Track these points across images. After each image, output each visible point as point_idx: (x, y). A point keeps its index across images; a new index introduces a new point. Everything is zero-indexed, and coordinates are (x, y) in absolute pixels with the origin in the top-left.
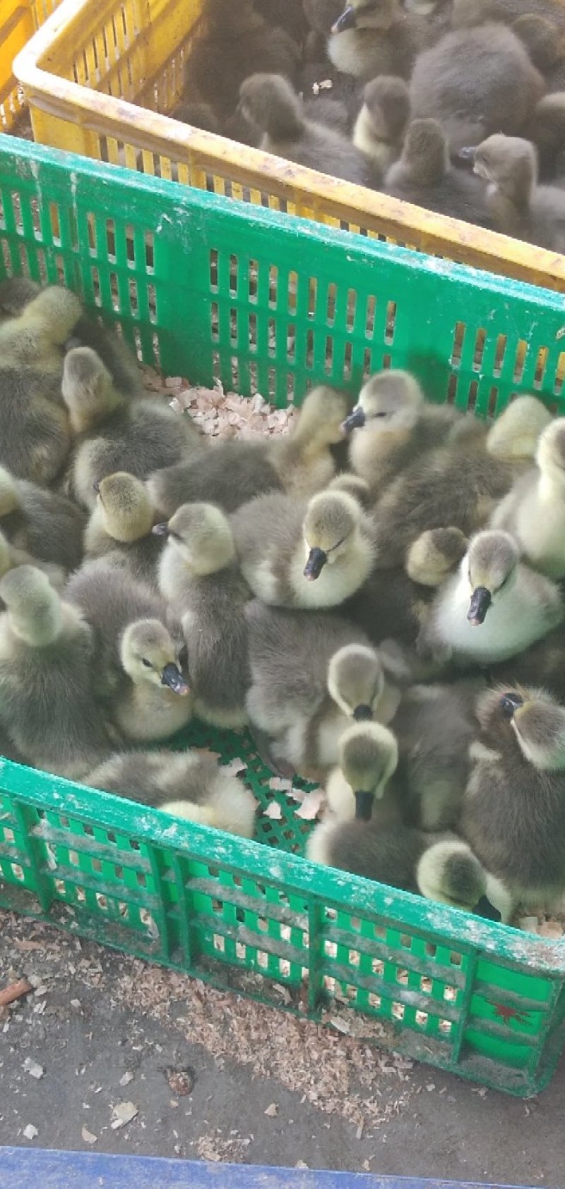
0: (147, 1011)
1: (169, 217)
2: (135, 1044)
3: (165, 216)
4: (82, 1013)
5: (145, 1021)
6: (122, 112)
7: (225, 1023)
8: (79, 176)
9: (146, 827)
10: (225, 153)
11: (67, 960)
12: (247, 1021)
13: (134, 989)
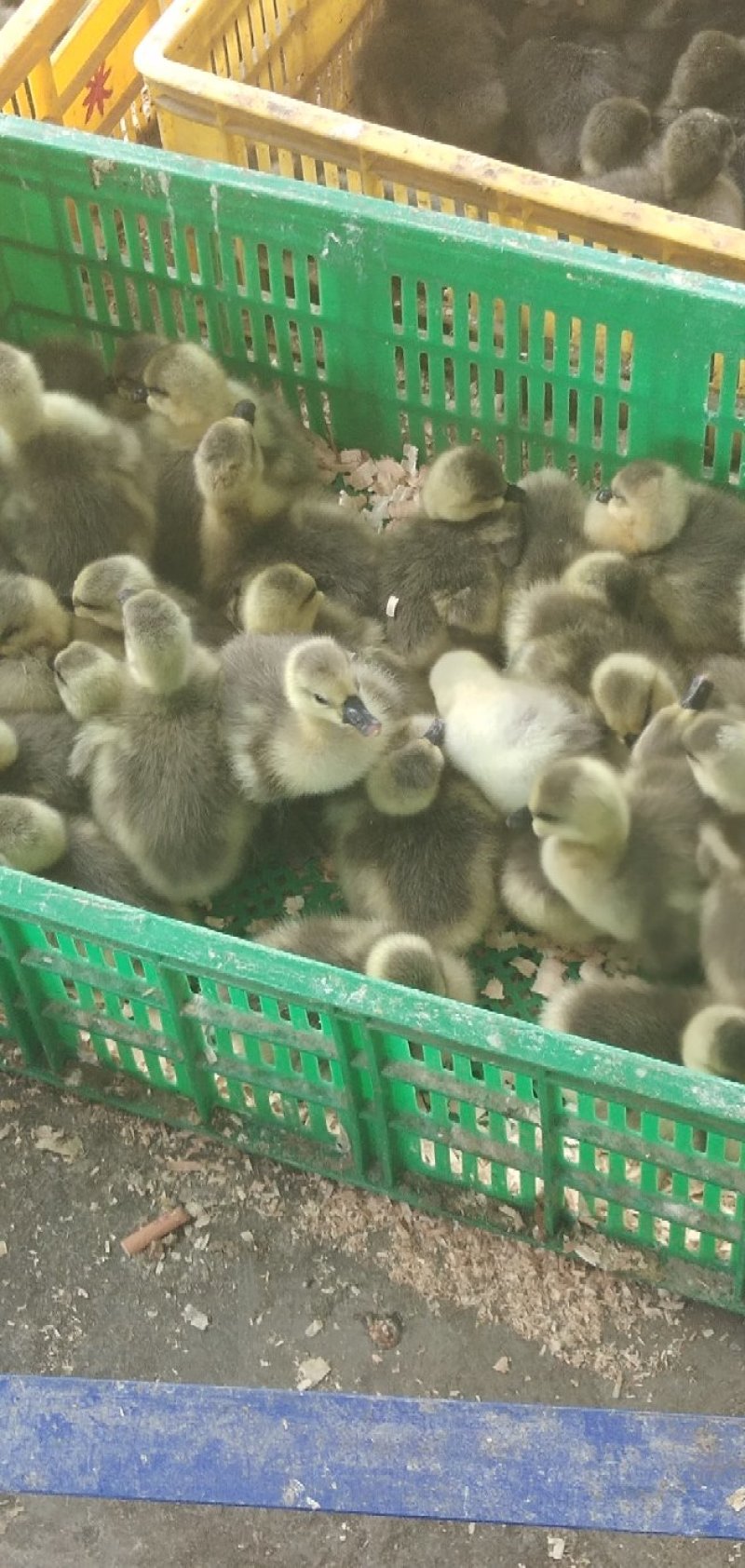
0: (339, 1244)
1: (336, 235)
2: (325, 1285)
3: (332, 235)
4: (255, 1248)
5: (336, 1257)
6: (273, 107)
7: (440, 1258)
8: (221, 189)
9: (328, 991)
10: (406, 152)
11: (233, 1184)
12: (467, 1254)
13: (322, 1218)
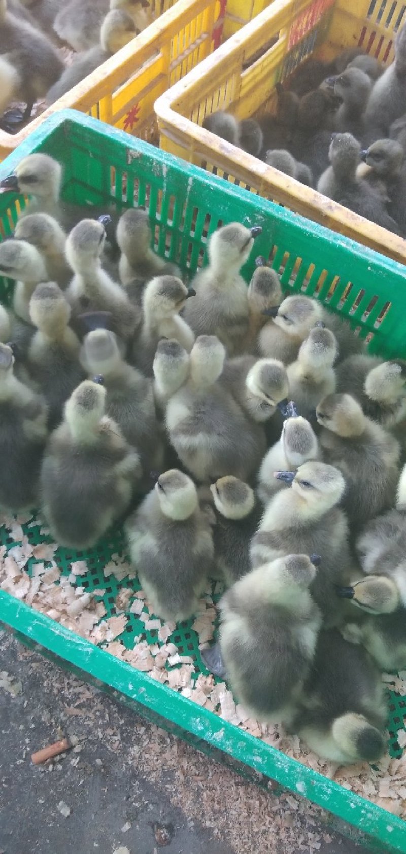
0: (147, 776)
1: (250, 219)
2: (136, 801)
4: (103, 770)
5: (143, 782)
6: (222, 147)
7: (198, 794)
8: (195, 180)
10: (288, 187)
11: (97, 726)
12: (213, 795)
13: (140, 757)
